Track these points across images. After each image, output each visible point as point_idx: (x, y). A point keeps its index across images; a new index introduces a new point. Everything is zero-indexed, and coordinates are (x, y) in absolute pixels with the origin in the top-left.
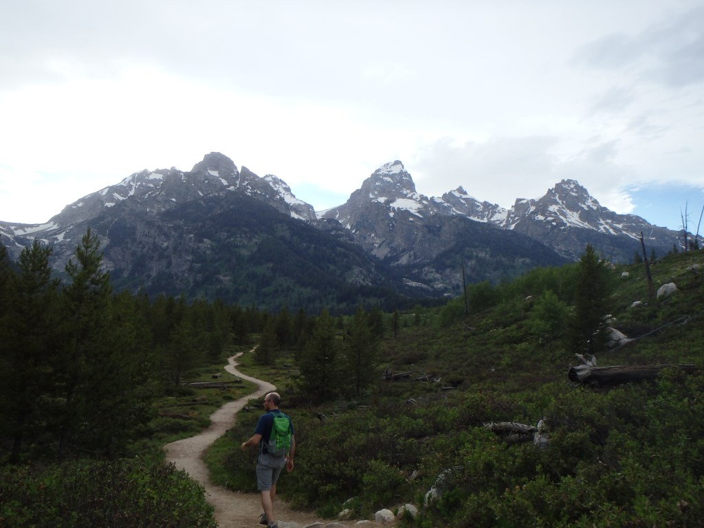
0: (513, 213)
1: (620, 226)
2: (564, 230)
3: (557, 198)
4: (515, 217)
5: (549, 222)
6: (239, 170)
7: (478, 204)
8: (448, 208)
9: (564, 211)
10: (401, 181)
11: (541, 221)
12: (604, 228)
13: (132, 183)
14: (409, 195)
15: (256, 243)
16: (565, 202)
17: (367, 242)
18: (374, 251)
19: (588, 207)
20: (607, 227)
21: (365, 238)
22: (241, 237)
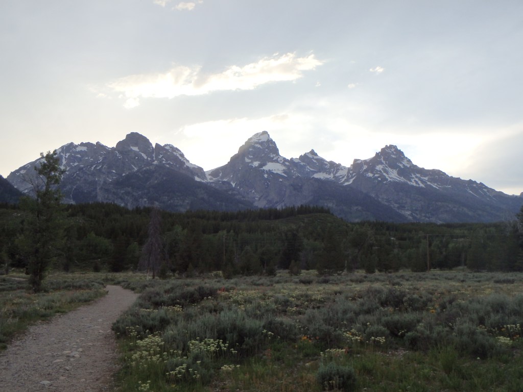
0: (352, 170)
1: (426, 178)
2: (386, 184)
3: (382, 159)
4: (353, 173)
5: (376, 178)
6: (154, 146)
7: (326, 163)
8: (304, 167)
9: (387, 169)
10: (268, 147)
11: (370, 178)
12: (415, 180)
13: (62, 154)
14: (275, 158)
15: (188, 203)
16: (387, 162)
17: (249, 196)
18: (256, 203)
19: (404, 165)
20: (417, 180)
21: (248, 194)
22: (177, 199)
